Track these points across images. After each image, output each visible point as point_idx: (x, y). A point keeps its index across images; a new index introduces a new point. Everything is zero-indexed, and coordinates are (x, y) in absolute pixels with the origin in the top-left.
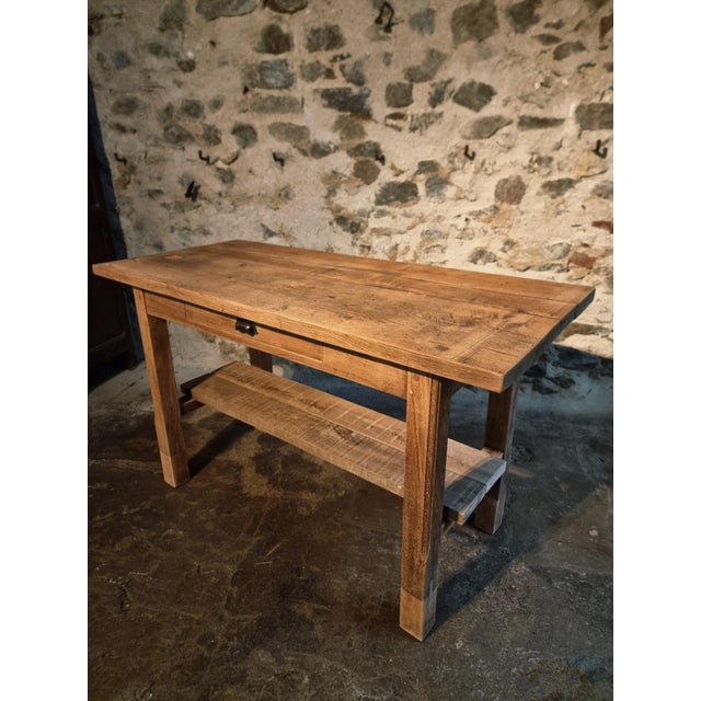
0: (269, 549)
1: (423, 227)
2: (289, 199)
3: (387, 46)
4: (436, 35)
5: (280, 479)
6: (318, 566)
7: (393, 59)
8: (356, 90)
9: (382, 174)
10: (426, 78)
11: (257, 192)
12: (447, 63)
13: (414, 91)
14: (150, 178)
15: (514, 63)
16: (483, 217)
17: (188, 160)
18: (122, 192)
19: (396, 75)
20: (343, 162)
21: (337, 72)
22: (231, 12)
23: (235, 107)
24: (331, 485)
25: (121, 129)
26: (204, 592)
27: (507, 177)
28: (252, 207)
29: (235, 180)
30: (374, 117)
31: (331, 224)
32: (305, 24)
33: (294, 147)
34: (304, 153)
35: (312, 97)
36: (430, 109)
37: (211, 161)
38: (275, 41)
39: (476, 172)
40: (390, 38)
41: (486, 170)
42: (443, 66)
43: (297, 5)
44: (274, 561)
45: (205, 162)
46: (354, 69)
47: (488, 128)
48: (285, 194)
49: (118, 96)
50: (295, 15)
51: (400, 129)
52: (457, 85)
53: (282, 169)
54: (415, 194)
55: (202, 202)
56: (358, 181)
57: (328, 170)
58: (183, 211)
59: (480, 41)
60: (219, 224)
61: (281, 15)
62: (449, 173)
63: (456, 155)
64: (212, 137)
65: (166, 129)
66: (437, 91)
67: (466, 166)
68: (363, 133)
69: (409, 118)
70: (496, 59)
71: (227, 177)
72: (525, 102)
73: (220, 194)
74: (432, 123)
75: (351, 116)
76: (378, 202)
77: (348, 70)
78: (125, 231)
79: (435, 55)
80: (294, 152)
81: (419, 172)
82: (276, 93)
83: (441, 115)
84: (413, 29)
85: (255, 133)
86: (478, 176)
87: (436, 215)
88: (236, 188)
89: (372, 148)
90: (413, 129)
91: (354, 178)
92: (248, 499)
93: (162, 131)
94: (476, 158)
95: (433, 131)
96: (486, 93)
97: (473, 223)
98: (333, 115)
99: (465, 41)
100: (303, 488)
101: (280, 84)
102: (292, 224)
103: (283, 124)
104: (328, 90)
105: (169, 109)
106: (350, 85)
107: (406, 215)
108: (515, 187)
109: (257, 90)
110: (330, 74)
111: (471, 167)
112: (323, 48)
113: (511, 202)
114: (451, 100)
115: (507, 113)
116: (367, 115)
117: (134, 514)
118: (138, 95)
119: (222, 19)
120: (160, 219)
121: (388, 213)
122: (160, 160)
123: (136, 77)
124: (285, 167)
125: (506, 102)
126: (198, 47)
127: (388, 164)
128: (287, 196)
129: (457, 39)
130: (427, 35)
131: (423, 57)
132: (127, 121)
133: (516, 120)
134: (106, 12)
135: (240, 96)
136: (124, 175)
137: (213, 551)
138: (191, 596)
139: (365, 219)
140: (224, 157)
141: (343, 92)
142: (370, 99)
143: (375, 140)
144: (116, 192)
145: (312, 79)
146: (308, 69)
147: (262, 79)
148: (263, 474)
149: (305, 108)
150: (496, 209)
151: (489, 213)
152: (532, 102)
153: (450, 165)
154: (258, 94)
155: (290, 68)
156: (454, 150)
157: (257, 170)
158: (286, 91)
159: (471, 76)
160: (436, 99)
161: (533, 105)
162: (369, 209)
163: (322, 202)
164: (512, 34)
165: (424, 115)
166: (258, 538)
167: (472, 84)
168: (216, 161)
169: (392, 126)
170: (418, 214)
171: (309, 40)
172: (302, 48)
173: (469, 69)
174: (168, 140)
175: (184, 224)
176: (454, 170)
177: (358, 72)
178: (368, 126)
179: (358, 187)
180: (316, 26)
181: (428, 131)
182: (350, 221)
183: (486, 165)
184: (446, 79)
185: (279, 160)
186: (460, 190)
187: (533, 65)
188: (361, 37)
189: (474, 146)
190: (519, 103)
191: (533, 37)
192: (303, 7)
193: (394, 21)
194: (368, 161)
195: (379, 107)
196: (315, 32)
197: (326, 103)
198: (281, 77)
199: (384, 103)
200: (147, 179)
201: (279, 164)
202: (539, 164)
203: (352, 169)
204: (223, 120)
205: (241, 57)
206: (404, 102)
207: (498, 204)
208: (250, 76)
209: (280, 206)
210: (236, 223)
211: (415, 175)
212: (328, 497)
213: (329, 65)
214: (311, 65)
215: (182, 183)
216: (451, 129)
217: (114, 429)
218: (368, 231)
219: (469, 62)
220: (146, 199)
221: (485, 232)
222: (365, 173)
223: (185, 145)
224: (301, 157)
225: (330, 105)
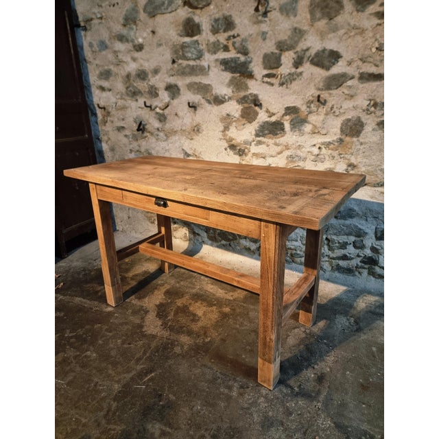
0: (146, 376)
1: (288, 153)
2: (199, 133)
3: (265, 27)
4: (298, 18)
5: (170, 324)
6: (174, 395)
7: (268, 35)
8: (242, 58)
9: (260, 116)
10: (290, 48)
11: (180, 128)
12: (306, 37)
13: (283, 57)
14: (118, 119)
15: (356, 34)
16: (332, 146)
17: (139, 107)
18: (104, 128)
19: (270, 47)
20: (234, 108)
21: (231, 48)
22: (164, 11)
23: (167, 73)
24: (203, 332)
25: (102, 89)
26: (94, 403)
27: (350, 117)
28: (177, 138)
29: (167, 121)
30: (255, 77)
31: (226, 149)
32: (210, 16)
33: (203, 98)
34: (209, 102)
35: (214, 65)
36: (293, 70)
37: (153, 107)
38: (191, 28)
39: (327, 114)
40: (266, 21)
41: (334, 112)
42: (303, 39)
43: (204, 3)
44: (147, 386)
45: (149, 109)
46: (241, 44)
47: (335, 82)
48: (197, 129)
49: (101, 69)
50: (203, 10)
51: (272, 85)
52: (313, 52)
53: (195, 113)
54: (283, 129)
55: (148, 134)
56: (244, 121)
57: (224, 114)
58: (137, 140)
59: (331, 19)
60: (157, 148)
61: (195, 10)
62: (307, 115)
63: (312, 102)
64: (153, 92)
65: (127, 88)
66: (298, 57)
67: (320, 110)
68: (247, 88)
69: (279, 76)
70: (342, 32)
71: (162, 118)
72: (364, 62)
73: (158, 129)
74: (294, 80)
75: (240, 76)
76: (257, 135)
77: (237, 45)
78: (105, 152)
79: (297, 31)
80: (203, 101)
81: (285, 114)
82: (192, 63)
83: (301, 73)
84: (282, 14)
85: (179, 90)
86: (328, 117)
87: (298, 144)
88: (168, 126)
89: (253, 98)
90: (282, 84)
91: (241, 118)
92: (145, 336)
93: (125, 89)
94: (327, 104)
95: (295, 85)
96: (335, 56)
97: (324, 151)
98: (228, 76)
99: (319, 20)
100: (183, 332)
101: (194, 56)
102: (201, 150)
103: (196, 83)
104: (225, 59)
105: (128, 76)
106: (239, 55)
107: (276, 144)
108: (355, 125)
109: (180, 61)
110: (226, 49)
111: (323, 110)
112: (221, 31)
113: (352, 136)
114: (308, 63)
115: (350, 70)
116: (251, 76)
117: (72, 337)
118: (112, 67)
119: (159, 16)
120: (124, 144)
121: (264, 143)
122: (124, 108)
123: (110, 56)
124: (197, 112)
125: (350, 63)
126: (145, 35)
127: (264, 109)
128: (198, 130)
129: (313, 19)
130: (292, 17)
131: (289, 33)
132: (105, 84)
133: (357, 75)
134: (94, 17)
135: (170, 65)
136: (104, 118)
137: (110, 372)
138: (86, 404)
139: (248, 147)
140: (160, 105)
141: (234, 60)
142: (252, 64)
143: (255, 92)
144: (100, 128)
145: (215, 53)
146: (212, 46)
147: (183, 54)
148: (160, 318)
149: (210, 72)
150: (341, 140)
151: (336, 144)
152: (371, 62)
153: (308, 109)
154: (181, 64)
155: (200, 46)
156: (311, 98)
157: (180, 114)
158: (198, 61)
159: (324, 45)
160: (298, 63)
161: (371, 64)
162: (251, 140)
163: (220, 135)
164: (355, 13)
165: (290, 74)
166: (142, 366)
167: (324, 50)
168: (156, 108)
169: (267, 82)
170: (285, 144)
171: (213, 26)
172: (209, 32)
173: (322, 40)
174: (128, 95)
175: (137, 148)
176: (310, 112)
177: (244, 46)
178: (251, 83)
179: (244, 124)
180: (217, 16)
181: (292, 85)
182: (238, 148)
183: (335, 109)
184: (305, 48)
185: (193, 107)
186: (315, 126)
187: (371, 35)
188: (246, 22)
189: (325, 95)
190: (360, 63)
191: (371, 14)
192: (208, 5)
193: (268, 9)
194: (250, 107)
195: (258, 69)
196: (216, 20)
197: (223, 68)
198: (195, 52)
199: (261, 66)
200: (116, 119)
201: (193, 109)
202: (375, 108)
203: (239, 113)
204: (159, 81)
205: (171, 40)
206: (275, 65)
207: (343, 137)
208: (176, 52)
209: (194, 137)
210: (167, 148)
211: (283, 116)
212: (197, 341)
213: (225, 43)
214: (214, 43)
215: (135, 122)
216: (309, 84)
217: (81, 276)
218: (250, 155)
219: (322, 35)
220: (116, 132)
221: (333, 157)
222: (248, 116)
223: (138, 98)
224: (207, 104)
225: (226, 70)
